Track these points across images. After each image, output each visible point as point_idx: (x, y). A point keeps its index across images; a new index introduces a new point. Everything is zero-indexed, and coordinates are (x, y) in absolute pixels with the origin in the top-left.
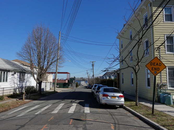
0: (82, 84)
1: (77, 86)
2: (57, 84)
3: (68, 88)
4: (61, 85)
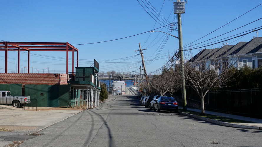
0: (116, 91)
1: (103, 97)
2: (23, 89)
3: (70, 107)
4: (40, 93)
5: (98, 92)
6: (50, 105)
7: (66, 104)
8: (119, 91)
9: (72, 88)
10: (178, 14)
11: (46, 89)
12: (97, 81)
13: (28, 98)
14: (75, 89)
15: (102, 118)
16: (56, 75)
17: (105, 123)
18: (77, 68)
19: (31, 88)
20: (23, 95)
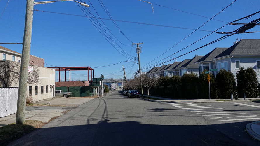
2: (68, 89)
3: (90, 96)
4: (76, 90)
5: (103, 89)
6: (81, 96)
7: (88, 95)
8: (114, 88)
9: (91, 88)
10: (138, 53)
11: (79, 89)
12: (103, 84)
13: (71, 93)
14: (92, 88)
15: (104, 101)
16: (83, 82)
17: (105, 102)
18: (93, 78)
19: (72, 89)
20: (68, 91)
